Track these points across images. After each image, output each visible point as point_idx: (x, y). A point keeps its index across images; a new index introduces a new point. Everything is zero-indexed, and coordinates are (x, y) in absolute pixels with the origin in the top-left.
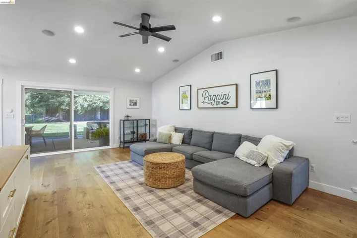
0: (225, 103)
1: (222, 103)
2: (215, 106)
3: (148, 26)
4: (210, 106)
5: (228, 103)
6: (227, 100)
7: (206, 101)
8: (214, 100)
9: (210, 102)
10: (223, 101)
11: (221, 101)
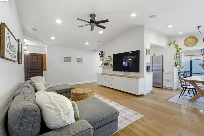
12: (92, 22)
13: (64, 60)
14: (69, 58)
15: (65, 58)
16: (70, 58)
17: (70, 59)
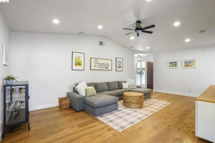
0: (107, 68)
1: (105, 68)
2: (102, 69)
3: (140, 28)
4: (99, 69)
5: (108, 68)
6: (108, 67)
7: (97, 65)
8: (102, 66)
9: (99, 66)
10: (106, 67)
11: (105, 67)
12: (137, 29)
13: (169, 65)
14: (174, 62)
15: (169, 63)
16: (176, 62)
17: (176, 64)
